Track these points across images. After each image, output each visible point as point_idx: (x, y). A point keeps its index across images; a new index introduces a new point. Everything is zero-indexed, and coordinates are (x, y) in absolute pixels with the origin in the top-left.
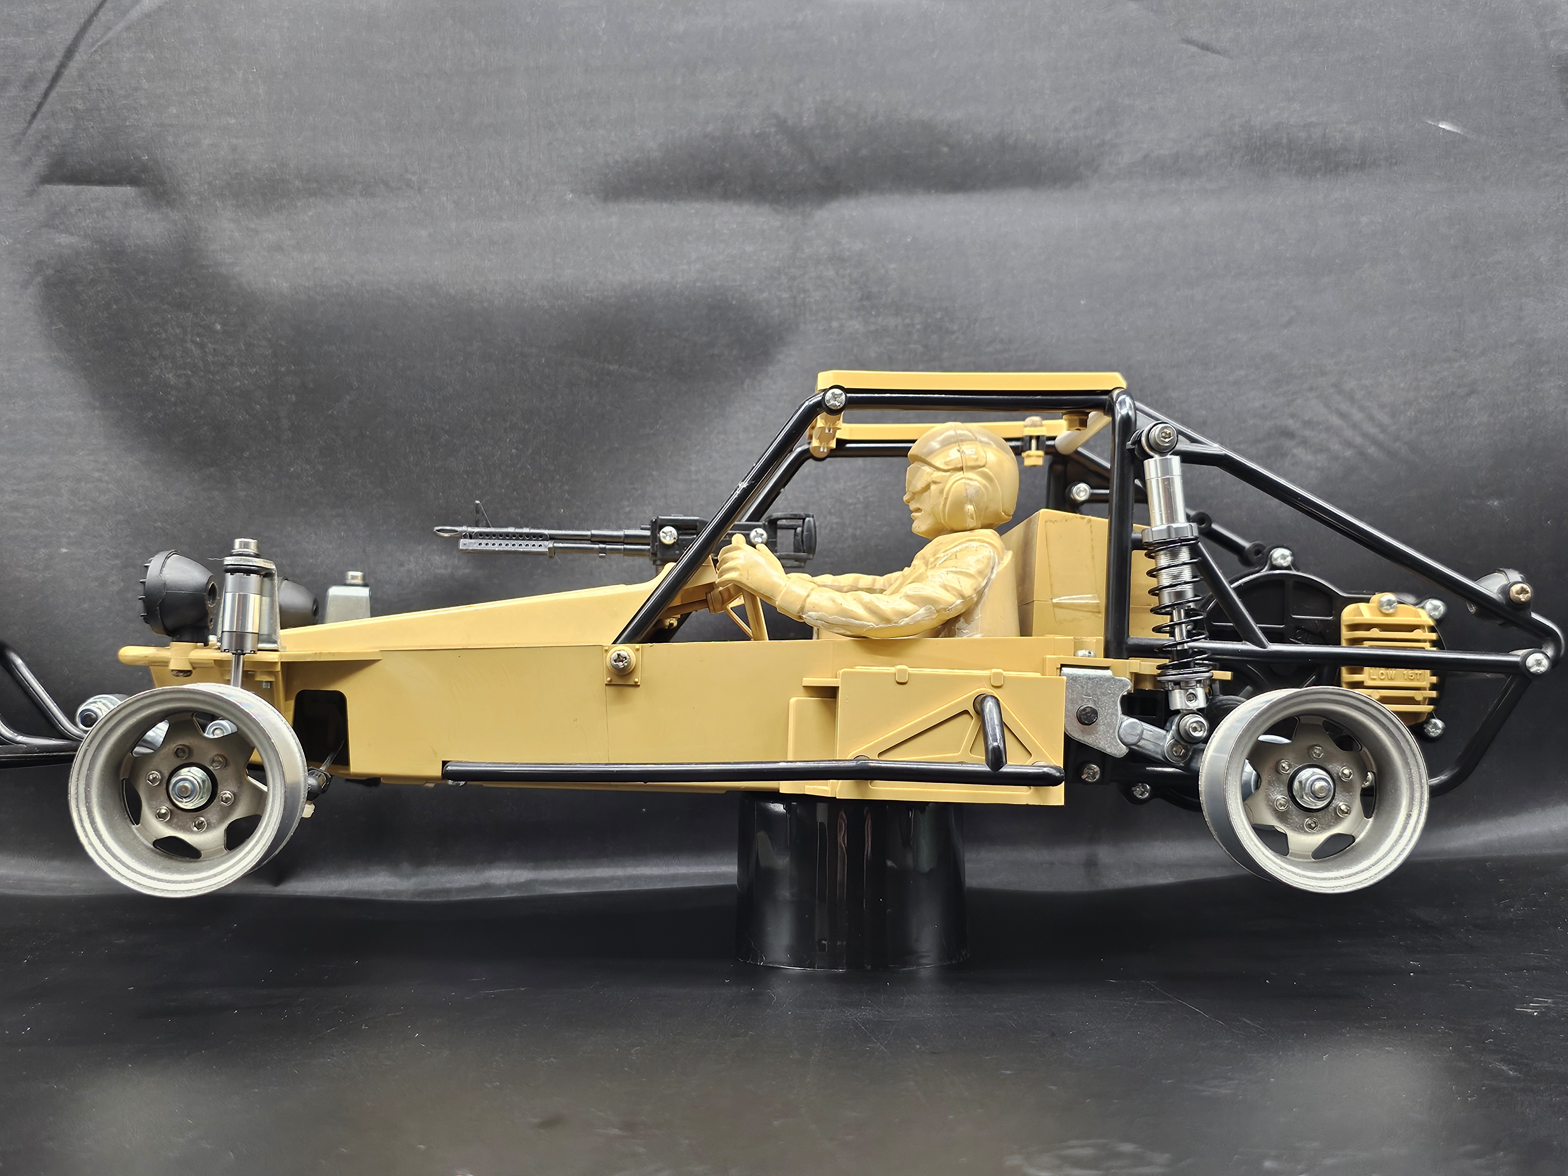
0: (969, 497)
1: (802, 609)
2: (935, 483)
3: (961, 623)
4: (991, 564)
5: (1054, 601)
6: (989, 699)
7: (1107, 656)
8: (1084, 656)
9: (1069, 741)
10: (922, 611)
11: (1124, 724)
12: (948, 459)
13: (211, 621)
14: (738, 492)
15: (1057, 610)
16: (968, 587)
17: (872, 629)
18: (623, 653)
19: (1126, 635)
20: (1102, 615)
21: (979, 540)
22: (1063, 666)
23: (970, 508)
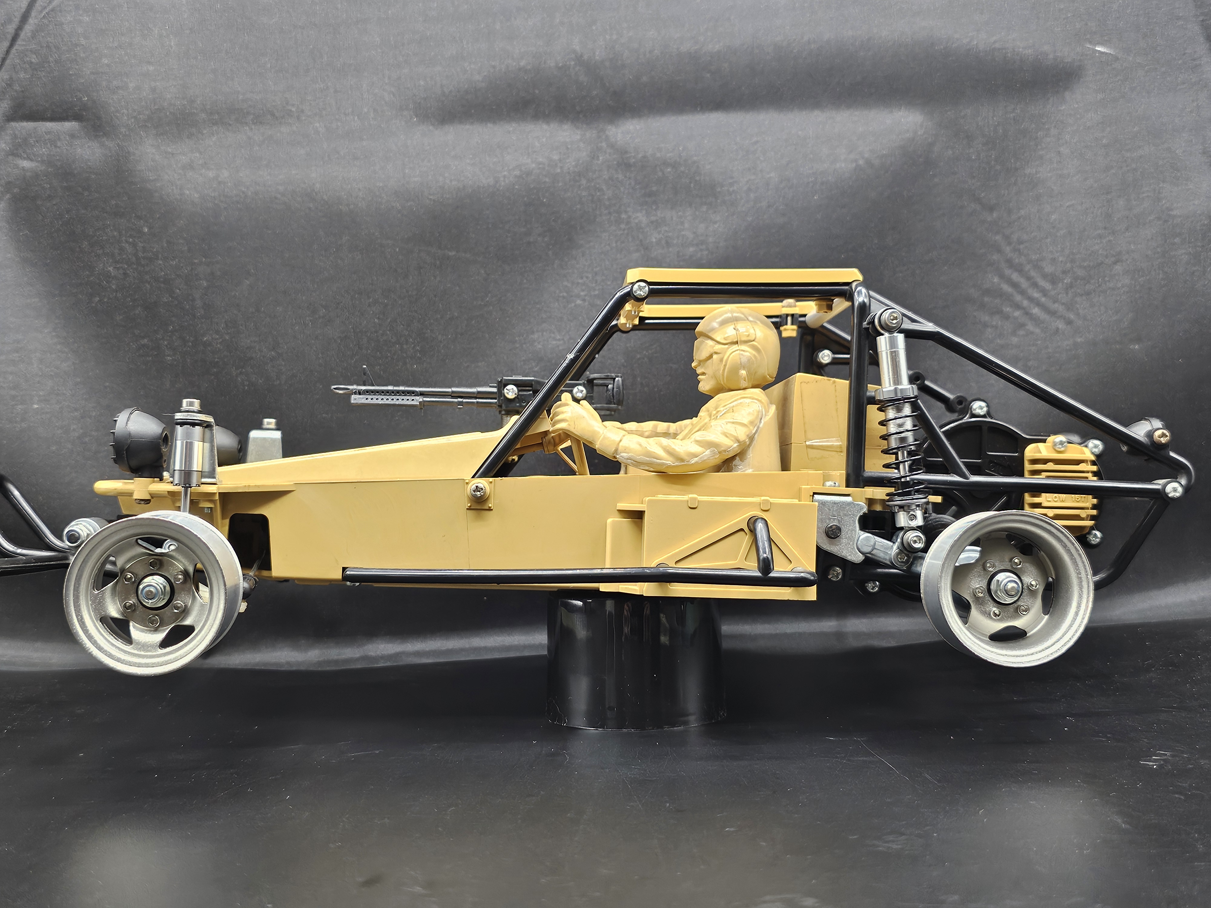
0: (742, 364)
1: (616, 451)
2: (716, 353)
3: (737, 461)
4: (760, 416)
5: (807, 443)
6: (759, 520)
7: (847, 486)
8: (831, 486)
9: (819, 549)
10: (708, 452)
11: (861, 538)
12: (726, 336)
13: (165, 462)
14: (567, 361)
15: (809, 450)
16: (742, 434)
17: (669, 467)
18: (480, 485)
19: (862, 470)
20: (844, 454)
21: (750, 398)
22: (814, 493)
23: (743, 372)
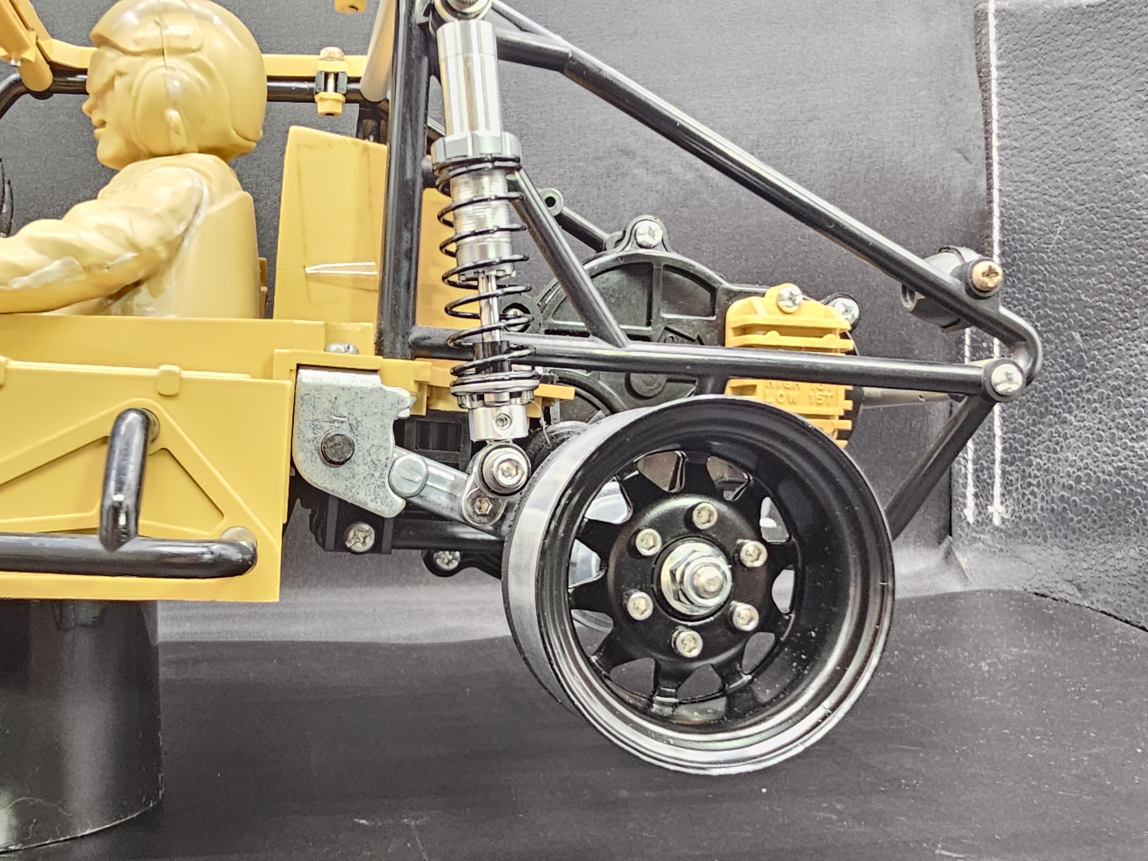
0: (172, 97)
2: (120, 74)
3: (143, 294)
4: (195, 201)
5: (308, 270)
7: (377, 353)
8: (338, 351)
10: (56, 266)
11: (398, 463)
12: (139, 37)
15: (313, 285)
19: (411, 322)
23: (173, 115)
